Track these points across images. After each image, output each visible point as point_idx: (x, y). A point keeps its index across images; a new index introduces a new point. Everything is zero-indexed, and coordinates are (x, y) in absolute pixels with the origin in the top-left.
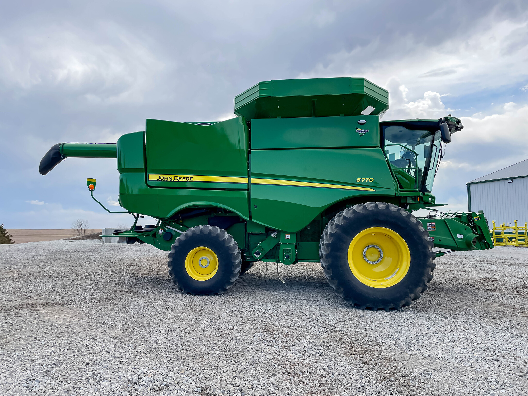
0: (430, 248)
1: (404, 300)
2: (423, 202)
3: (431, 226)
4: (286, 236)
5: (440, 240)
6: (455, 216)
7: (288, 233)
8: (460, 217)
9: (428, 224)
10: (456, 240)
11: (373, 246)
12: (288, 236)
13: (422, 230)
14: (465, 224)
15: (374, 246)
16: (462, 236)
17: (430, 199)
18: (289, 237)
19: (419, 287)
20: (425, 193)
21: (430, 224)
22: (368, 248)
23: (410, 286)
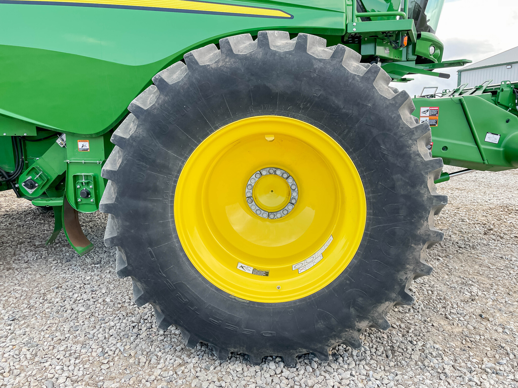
0: (430, 181)
1: (340, 337)
2: (415, 57)
3: (428, 114)
4: (80, 144)
5: (445, 148)
6: (482, 91)
7: (84, 137)
8: (494, 93)
9: (423, 109)
10: (482, 146)
11: (273, 170)
12: (83, 145)
13: (411, 123)
14: (507, 108)
15: (275, 172)
16: (498, 137)
17: (432, 49)
18: (88, 147)
19: (386, 301)
20: (423, 33)
21: (428, 111)
22: (258, 176)
23: (360, 300)
